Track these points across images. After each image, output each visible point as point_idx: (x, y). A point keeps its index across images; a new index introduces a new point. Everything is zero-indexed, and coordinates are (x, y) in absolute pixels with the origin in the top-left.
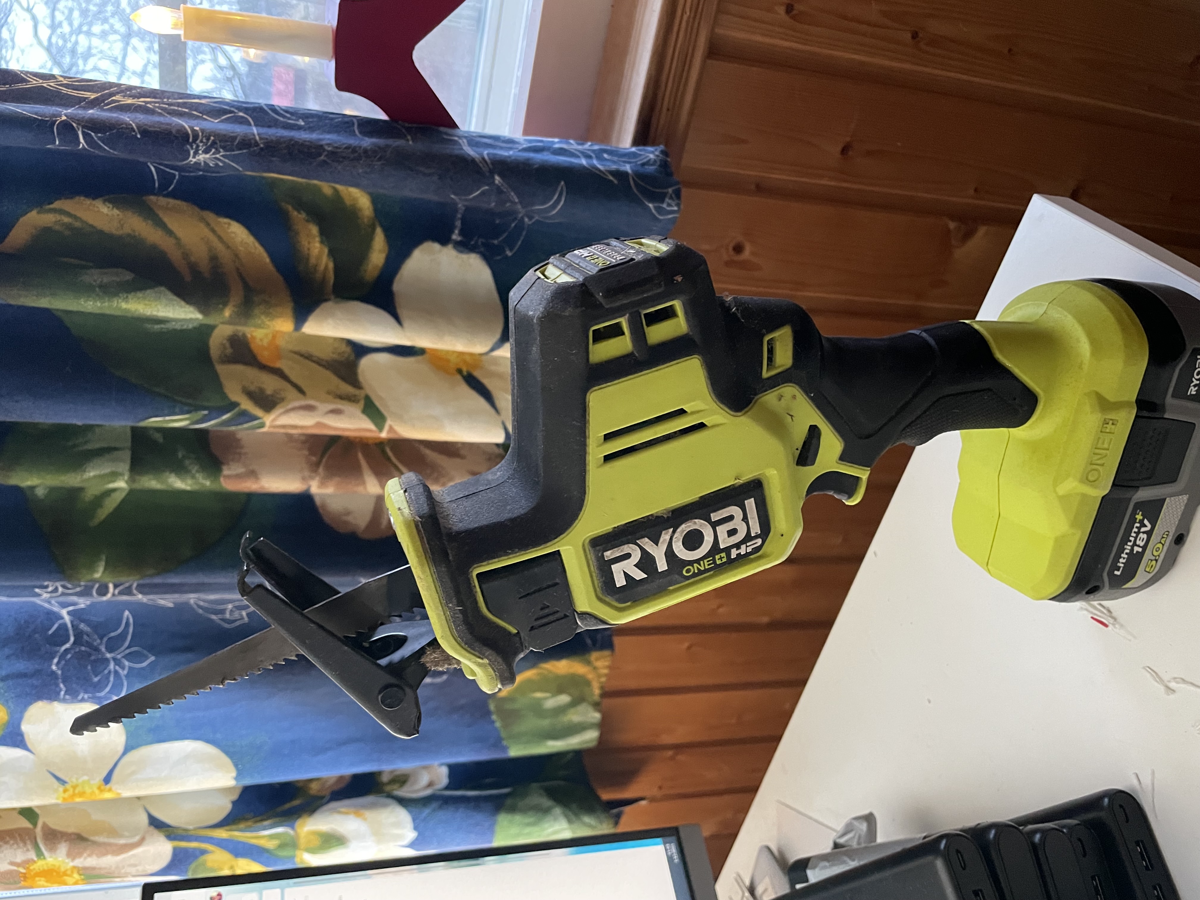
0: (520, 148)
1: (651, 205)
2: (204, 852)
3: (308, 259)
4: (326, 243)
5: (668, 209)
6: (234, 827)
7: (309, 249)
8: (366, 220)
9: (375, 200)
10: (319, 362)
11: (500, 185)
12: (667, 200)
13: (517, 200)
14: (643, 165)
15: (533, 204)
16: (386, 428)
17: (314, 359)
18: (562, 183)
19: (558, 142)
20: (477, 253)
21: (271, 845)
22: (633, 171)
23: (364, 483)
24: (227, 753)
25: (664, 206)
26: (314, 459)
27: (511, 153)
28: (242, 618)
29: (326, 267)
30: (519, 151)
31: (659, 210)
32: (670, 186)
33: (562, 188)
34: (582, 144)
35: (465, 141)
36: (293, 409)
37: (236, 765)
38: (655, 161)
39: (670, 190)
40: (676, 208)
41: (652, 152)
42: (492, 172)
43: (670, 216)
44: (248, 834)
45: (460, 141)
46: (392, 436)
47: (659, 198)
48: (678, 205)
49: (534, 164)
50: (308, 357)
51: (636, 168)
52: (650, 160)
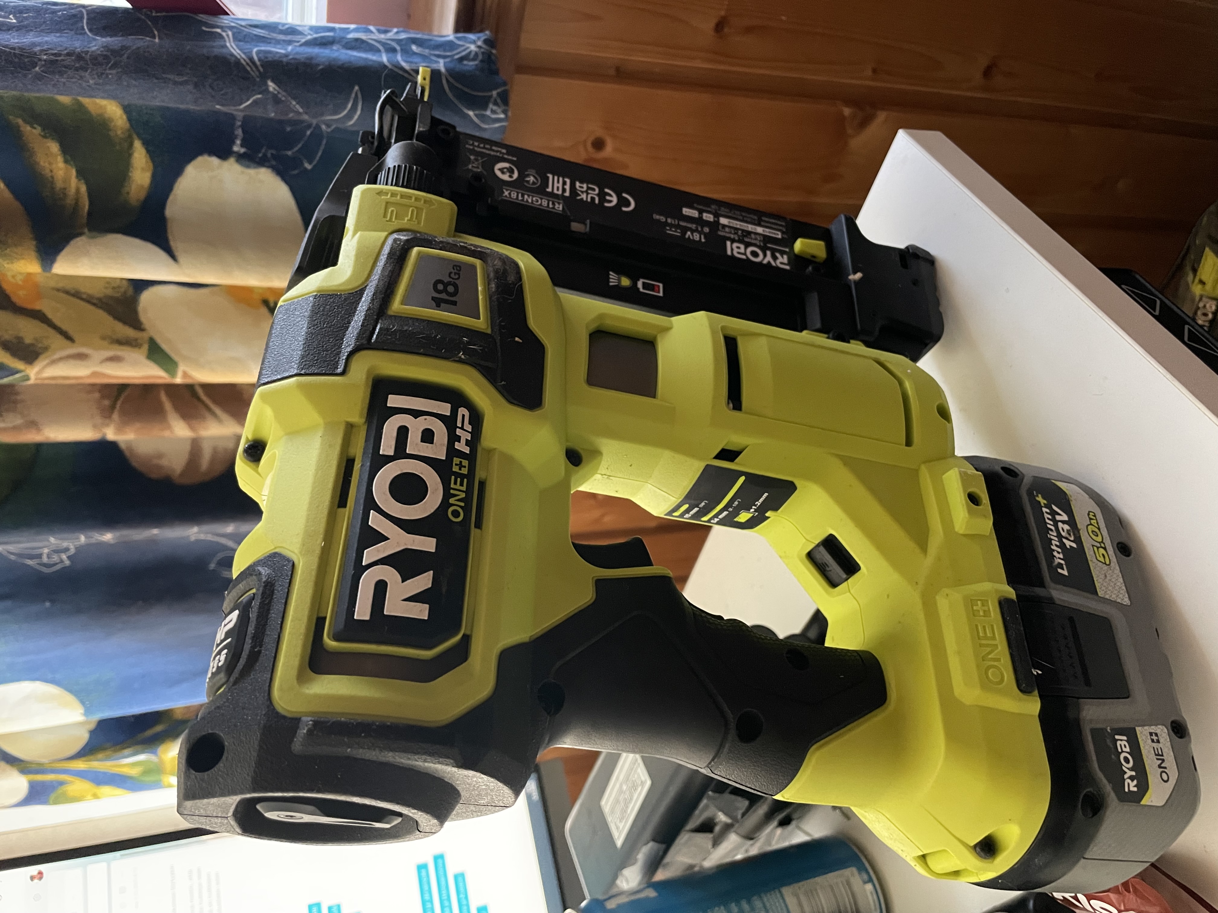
0: (303, 40)
1: (471, 113)
2: (62, 783)
3: (52, 183)
4: (72, 163)
5: (494, 116)
6: (92, 757)
7: (51, 171)
8: (119, 132)
9: (127, 109)
10: (89, 300)
11: (276, 92)
12: (491, 106)
13: (301, 110)
14: (462, 59)
15: (322, 114)
16: (180, 374)
17: (84, 296)
18: (357, 88)
19: (356, 30)
20: (268, 167)
21: (134, 772)
22: (447, 70)
23: (169, 427)
24: (70, 691)
25: (488, 113)
26: (107, 402)
27: (290, 48)
28: (62, 561)
29: (78, 190)
30: (301, 45)
31: (483, 118)
32: (496, 89)
33: (356, 94)
34: (386, 32)
35: (230, 33)
36: (61, 359)
37: (83, 703)
38: (476, 54)
39: (494, 93)
40: (502, 116)
41: (474, 42)
42: (264, 77)
43: (497, 125)
44: (108, 764)
45: (224, 34)
46: (188, 381)
47: (480, 104)
48: (505, 112)
49: (318, 65)
50: (76, 295)
51: (451, 65)
52: (470, 52)
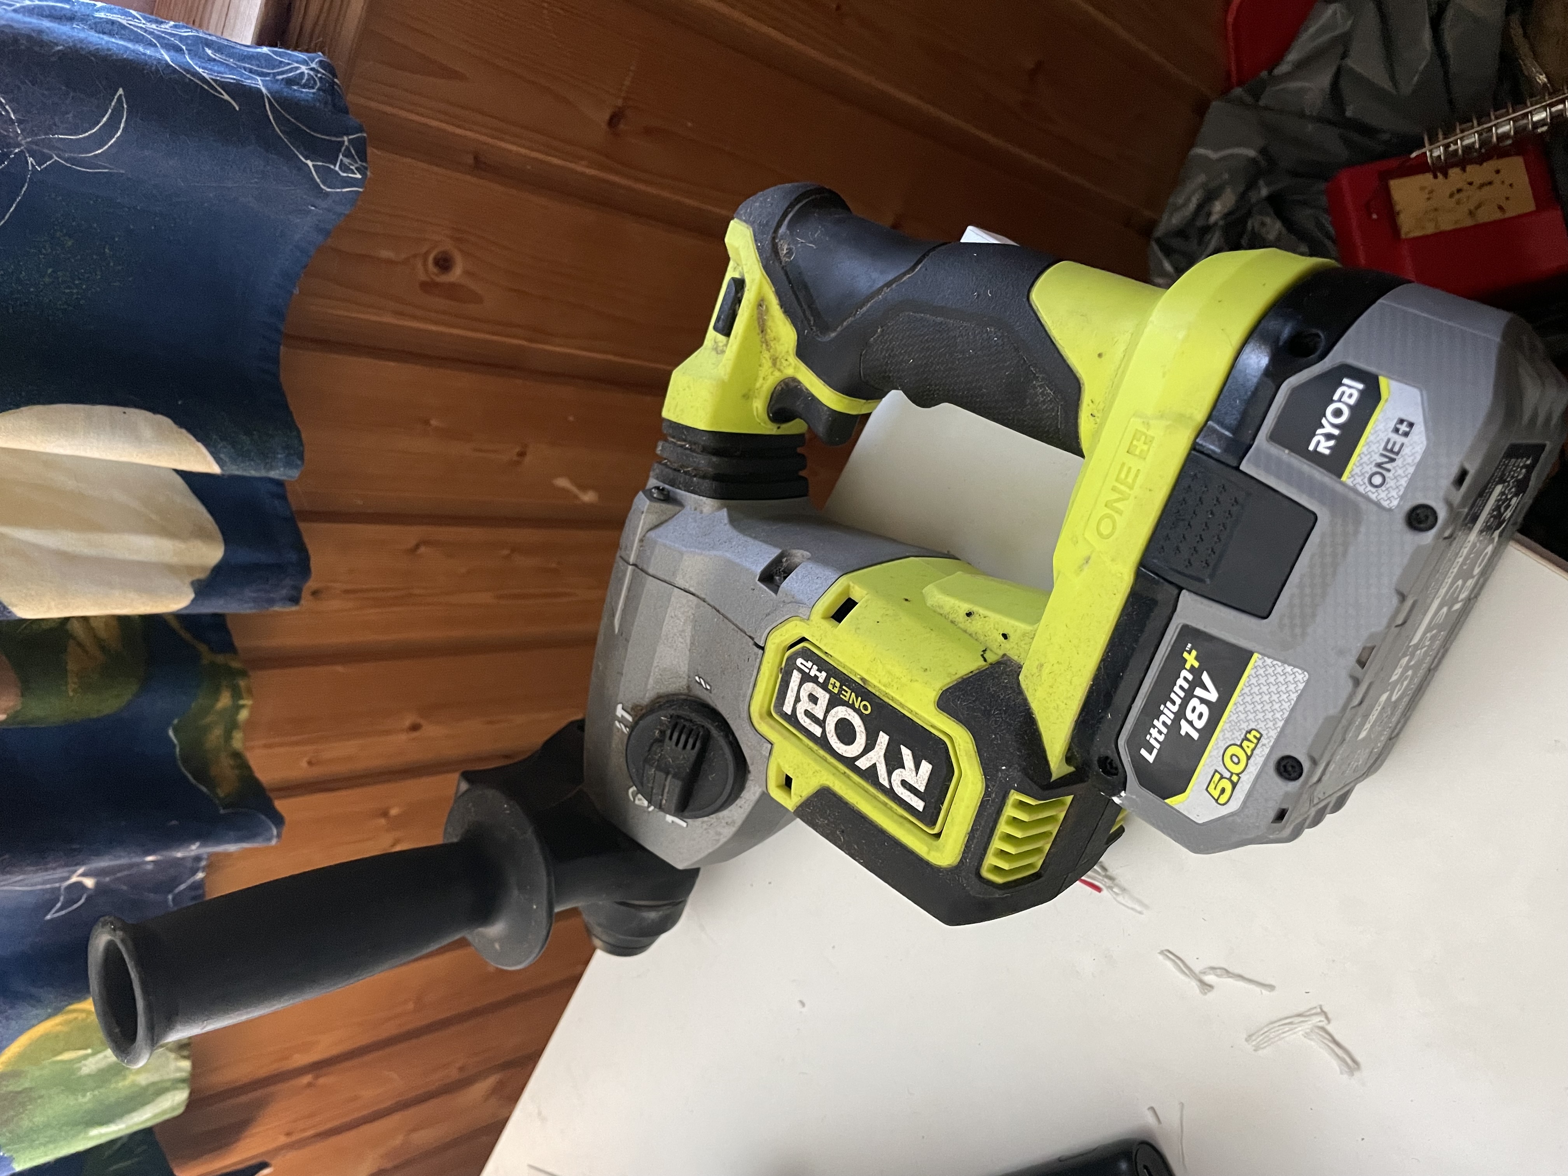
1: (310, 163)
5: (343, 174)
12: (340, 157)
13: (12, 116)
14: (289, 82)
15: (50, 130)
19: (107, 10)
22: (270, 90)
25: (336, 168)
30: (16, 11)
31: (326, 174)
32: (348, 134)
33: (118, 103)
34: (158, 22)
38: (312, 79)
39: (346, 139)
40: (357, 176)
41: (305, 63)
43: (347, 190)
47: (326, 152)
48: (362, 170)
51: (276, 87)
52: (302, 73)
